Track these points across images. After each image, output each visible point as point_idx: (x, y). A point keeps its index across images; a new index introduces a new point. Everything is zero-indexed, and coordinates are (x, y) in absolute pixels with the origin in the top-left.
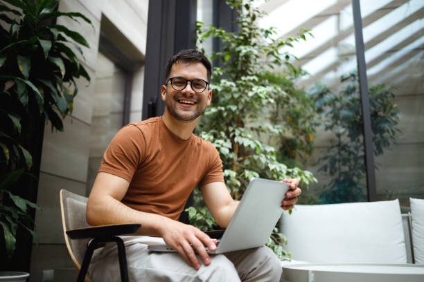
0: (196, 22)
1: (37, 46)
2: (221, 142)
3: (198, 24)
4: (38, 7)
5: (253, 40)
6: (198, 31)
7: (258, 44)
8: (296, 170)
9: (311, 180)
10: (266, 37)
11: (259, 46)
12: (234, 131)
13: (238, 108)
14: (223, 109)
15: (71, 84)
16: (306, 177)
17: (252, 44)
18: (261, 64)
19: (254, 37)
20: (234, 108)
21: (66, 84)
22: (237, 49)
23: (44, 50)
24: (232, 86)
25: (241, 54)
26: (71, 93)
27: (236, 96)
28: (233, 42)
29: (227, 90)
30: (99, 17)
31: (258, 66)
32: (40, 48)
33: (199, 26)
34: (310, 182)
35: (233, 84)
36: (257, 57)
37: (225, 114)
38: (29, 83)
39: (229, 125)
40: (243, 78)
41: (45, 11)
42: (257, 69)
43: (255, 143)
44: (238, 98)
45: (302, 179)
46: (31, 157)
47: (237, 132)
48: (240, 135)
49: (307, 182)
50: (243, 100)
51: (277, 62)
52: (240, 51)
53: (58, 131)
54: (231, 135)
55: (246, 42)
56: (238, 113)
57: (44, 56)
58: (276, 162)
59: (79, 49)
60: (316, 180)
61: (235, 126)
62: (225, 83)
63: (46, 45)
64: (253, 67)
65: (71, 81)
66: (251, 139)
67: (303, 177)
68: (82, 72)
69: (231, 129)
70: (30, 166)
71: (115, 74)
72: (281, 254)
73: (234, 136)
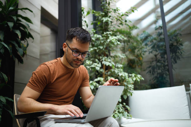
0: (81, 8)
1: (6, 25)
2: (96, 64)
3: (82, 9)
4: (7, 7)
5: (110, 14)
6: (82, 12)
7: (112, 16)
8: (133, 75)
9: (141, 79)
10: (115, 13)
11: (112, 17)
12: (102, 58)
13: (103, 48)
14: (96, 48)
15: (25, 41)
16: (138, 78)
17: (109, 16)
18: (114, 25)
19: (110, 13)
20: (101, 47)
21: (23, 42)
22: (102, 19)
23: (10, 27)
24: (100, 37)
25: (104, 22)
26: (25, 46)
27: (102, 42)
28: (100, 16)
29: (98, 39)
30: (40, 8)
31: (112, 27)
32: (8, 26)
33: (83, 10)
34: (140, 80)
35: (100, 36)
36: (111, 22)
37: (97, 51)
38: (3, 43)
39: (100, 55)
40: (105, 33)
41: (11, 8)
42: (112, 28)
43: (112, 64)
44: (104, 42)
45: (136, 79)
46: (7, 77)
47: (103, 59)
48: (105, 60)
49: (139, 80)
50: (106, 44)
51: (121, 24)
52: (103, 20)
53: (21, 64)
54: (101, 60)
55: (106, 15)
56: (103, 50)
57: (10, 30)
58: (123, 72)
59: (28, 25)
60: (143, 79)
61: (103, 56)
62: (96, 36)
63: (11, 24)
64: (110, 27)
65: (25, 40)
66: (110, 62)
67: (137, 78)
68: (30, 36)
69: (101, 58)
70: (7, 82)
71: (51, 34)
72: (127, 116)
73: (102, 61)
